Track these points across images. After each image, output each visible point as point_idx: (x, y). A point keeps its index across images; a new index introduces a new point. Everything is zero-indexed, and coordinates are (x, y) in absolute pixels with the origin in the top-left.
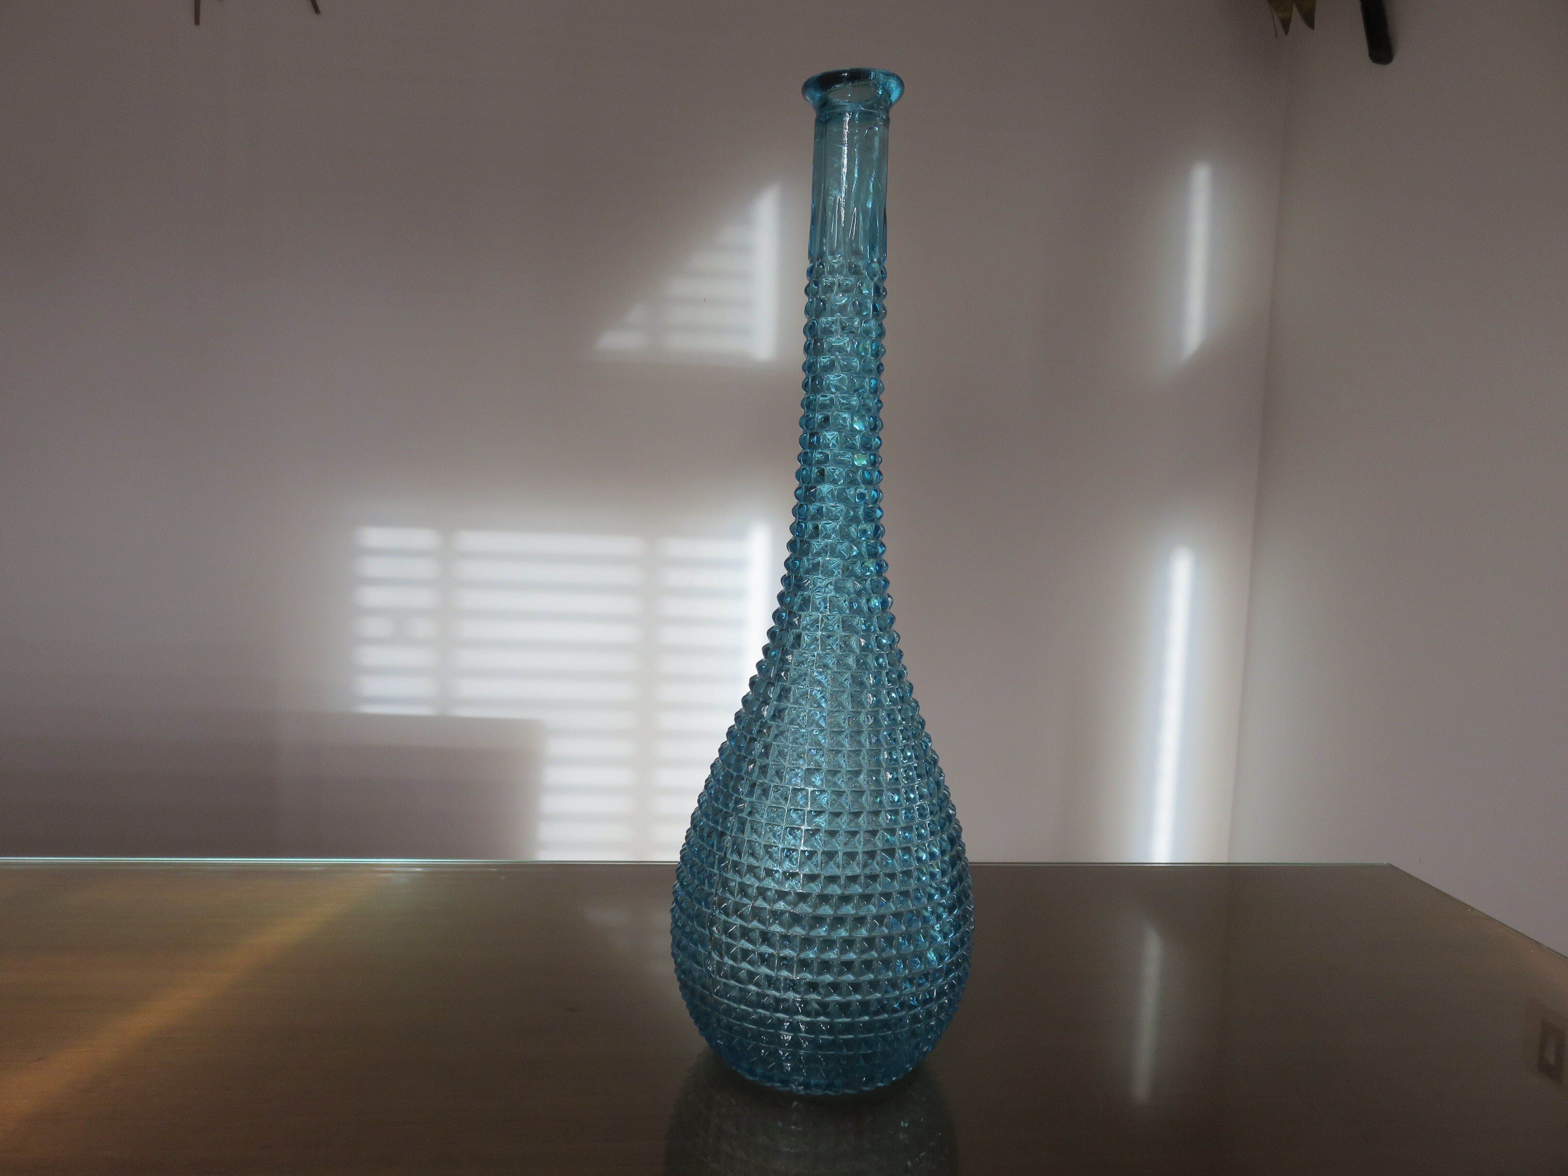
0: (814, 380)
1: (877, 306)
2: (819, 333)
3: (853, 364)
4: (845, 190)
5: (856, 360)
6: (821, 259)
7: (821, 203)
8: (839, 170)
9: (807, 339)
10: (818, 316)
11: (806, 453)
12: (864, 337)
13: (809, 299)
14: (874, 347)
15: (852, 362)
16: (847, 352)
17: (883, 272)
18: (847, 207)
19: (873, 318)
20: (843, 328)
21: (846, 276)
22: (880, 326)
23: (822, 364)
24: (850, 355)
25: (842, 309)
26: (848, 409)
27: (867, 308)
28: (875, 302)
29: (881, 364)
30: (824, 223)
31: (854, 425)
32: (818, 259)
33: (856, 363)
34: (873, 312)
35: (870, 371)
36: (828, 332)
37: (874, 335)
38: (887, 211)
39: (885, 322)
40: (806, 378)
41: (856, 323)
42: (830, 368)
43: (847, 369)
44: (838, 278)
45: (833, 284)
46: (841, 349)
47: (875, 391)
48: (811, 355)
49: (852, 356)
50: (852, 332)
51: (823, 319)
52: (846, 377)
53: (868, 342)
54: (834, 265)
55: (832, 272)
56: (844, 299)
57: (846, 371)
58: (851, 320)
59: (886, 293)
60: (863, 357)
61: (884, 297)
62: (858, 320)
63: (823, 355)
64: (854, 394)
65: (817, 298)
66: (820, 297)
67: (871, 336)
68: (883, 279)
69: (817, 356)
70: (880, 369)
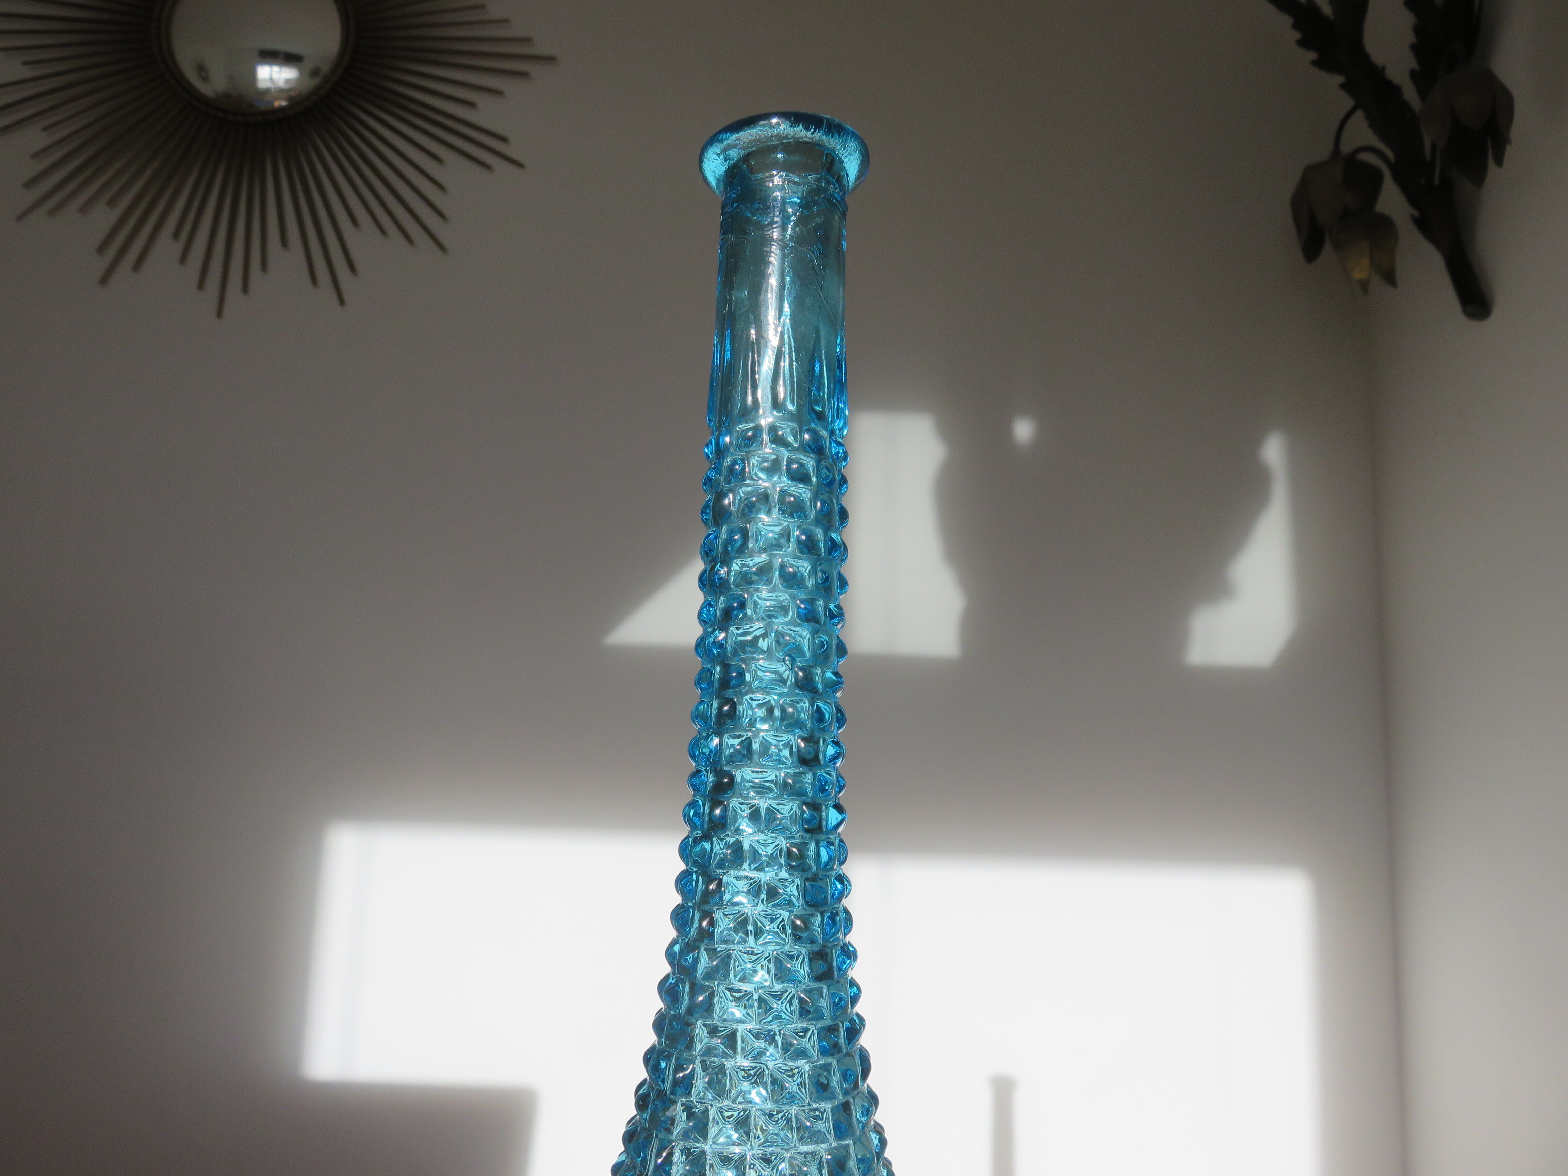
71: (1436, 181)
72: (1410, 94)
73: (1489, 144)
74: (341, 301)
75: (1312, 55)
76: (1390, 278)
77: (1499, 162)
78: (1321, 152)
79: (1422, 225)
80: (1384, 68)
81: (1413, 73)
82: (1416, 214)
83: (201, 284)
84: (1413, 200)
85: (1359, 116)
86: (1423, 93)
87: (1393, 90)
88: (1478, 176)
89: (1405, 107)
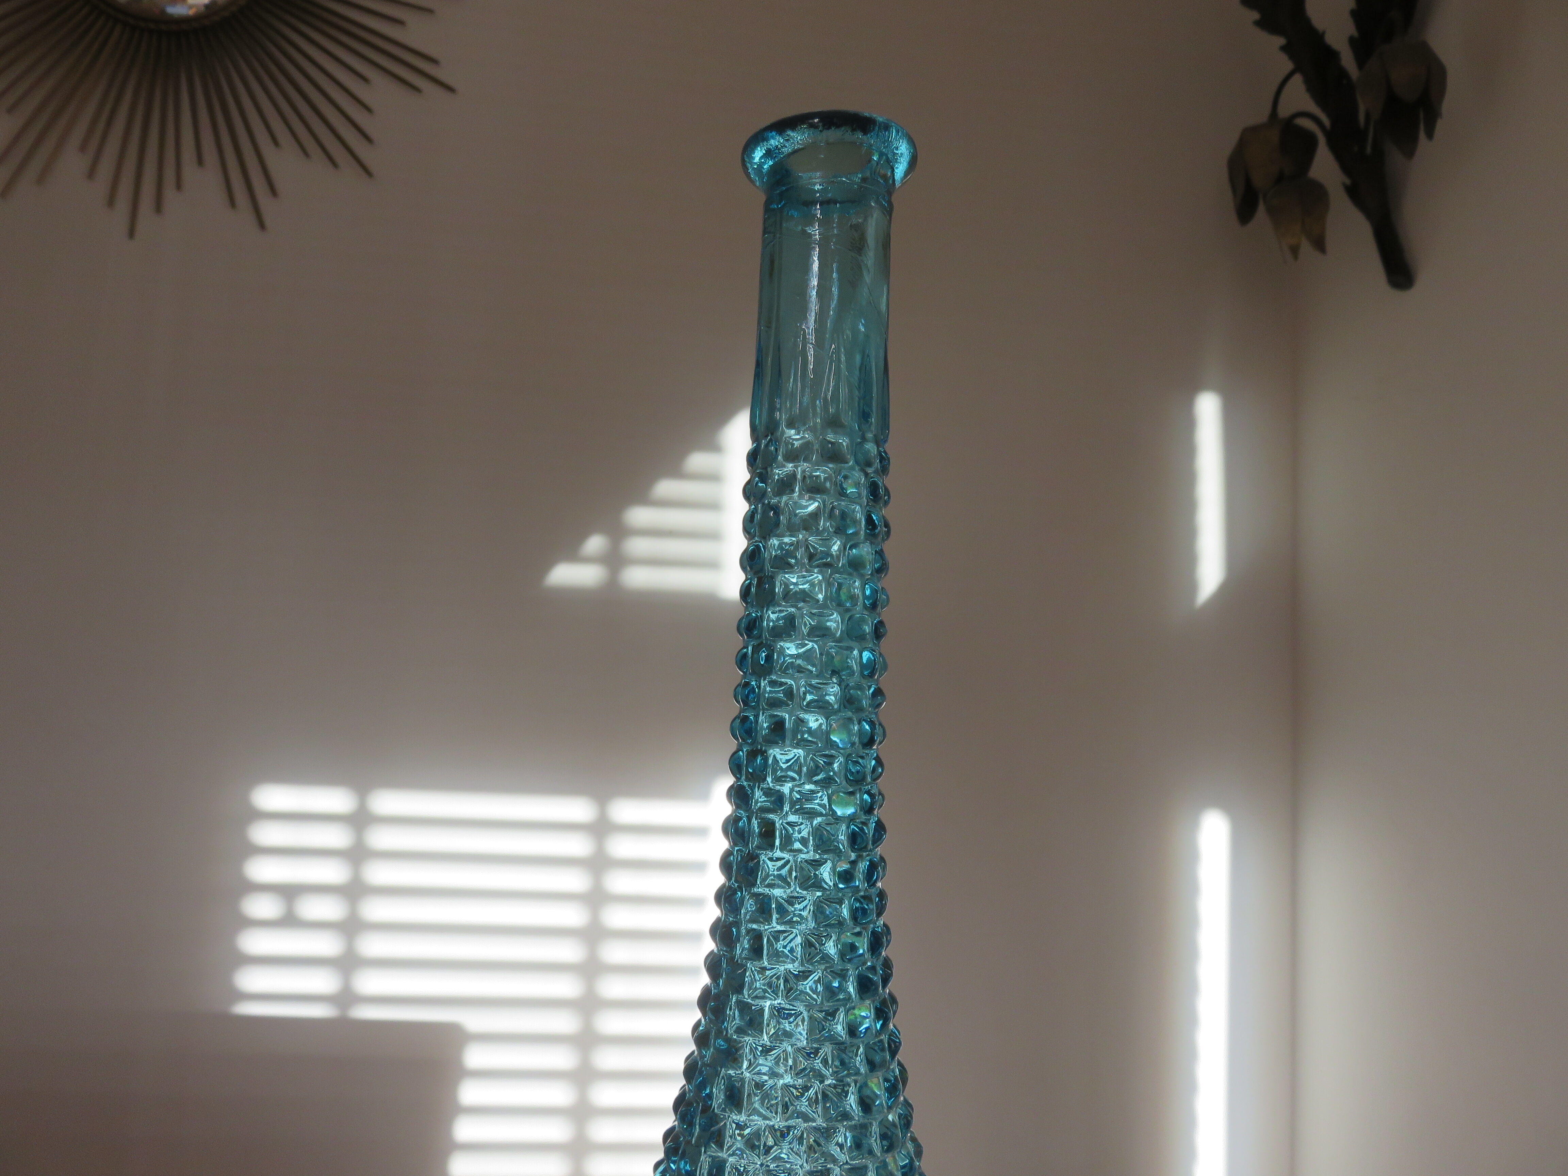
0: (756, 649)
1: (874, 518)
2: (767, 566)
3: (828, 624)
4: (816, 314)
5: (835, 615)
6: (772, 434)
7: (772, 338)
8: (805, 284)
9: (746, 576)
10: (765, 537)
11: (742, 787)
12: (850, 574)
13: (750, 506)
14: (868, 592)
15: (828, 621)
16: (818, 601)
17: (884, 459)
18: (819, 344)
19: (866, 539)
20: (811, 557)
21: (817, 464)
22: (880, 553)
23: (771, 624)
24: (824, 606)
25: (809, 523)
26: (820, 708)
27: (855, 522)
28: (868, 511)
29: (881, 623)
30: (778, 373)
31: (831, 737)
32: (767, 436)
33: (834, 621)
34: (866, 528)
35: (861, 638)
36: (783, 563)
37: (869, 570)
38: (889, 352)
39: (888, 547)
40: (744, 648)
41: (835, 547)
42: (788, 629)
43: (820, 632)
44: (802, 468)
45: (793, 476)
46: (805, 597)
47: (871, 670)
48: (752, 606)
49: (828, 608)
50: (827, 565)
51: (775, 542)
52: (816, 646)
53: (857, 584)
54: (794, 442)
55: (793, 456)
56: (812, 504)
57: (818, 636)
58: (827, 542)
59: (889, 498)
60: (848, 610)
61: (886, 503)
62: (838, 543)
63: (774, 606)
64: (831, 679)
65: (763, 504)
66: (769, 502)
67: (862, 572)
68: (884, 470)
69: (763, 607)
70: (879, 632)
71: (1369, 150)
72: (1348, 61)
73: (1422, 115)
74: (262, 225)
75: (1255, 15)
76: (1320, 245)
77: (1430, 135)
78: (1261, 115)
79: (1353, 192)
80: (1324, 33)
81: (1352, 41)
82: (1348, 182)
83: (111, 202)
84: (1346, 168)
85: (1298, 79)
86: (1361, 62)
87: (1332, 55)
88: (1409, 147)
89: (1343, 74)
